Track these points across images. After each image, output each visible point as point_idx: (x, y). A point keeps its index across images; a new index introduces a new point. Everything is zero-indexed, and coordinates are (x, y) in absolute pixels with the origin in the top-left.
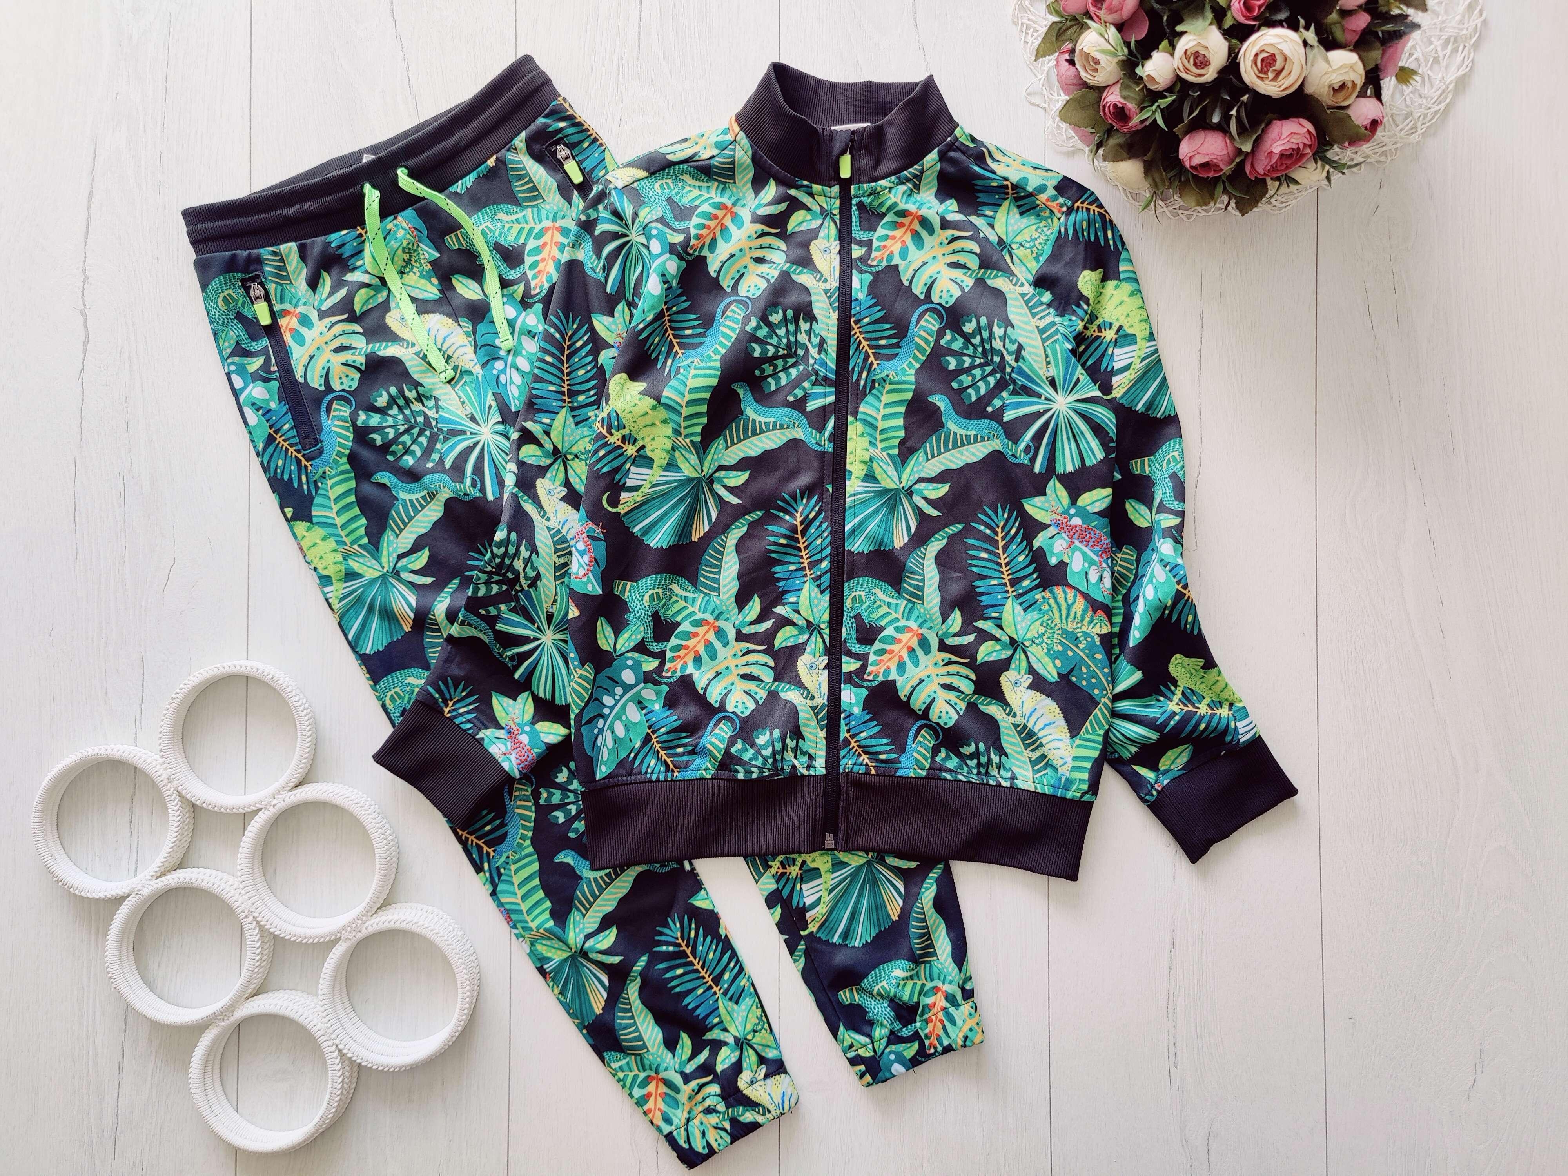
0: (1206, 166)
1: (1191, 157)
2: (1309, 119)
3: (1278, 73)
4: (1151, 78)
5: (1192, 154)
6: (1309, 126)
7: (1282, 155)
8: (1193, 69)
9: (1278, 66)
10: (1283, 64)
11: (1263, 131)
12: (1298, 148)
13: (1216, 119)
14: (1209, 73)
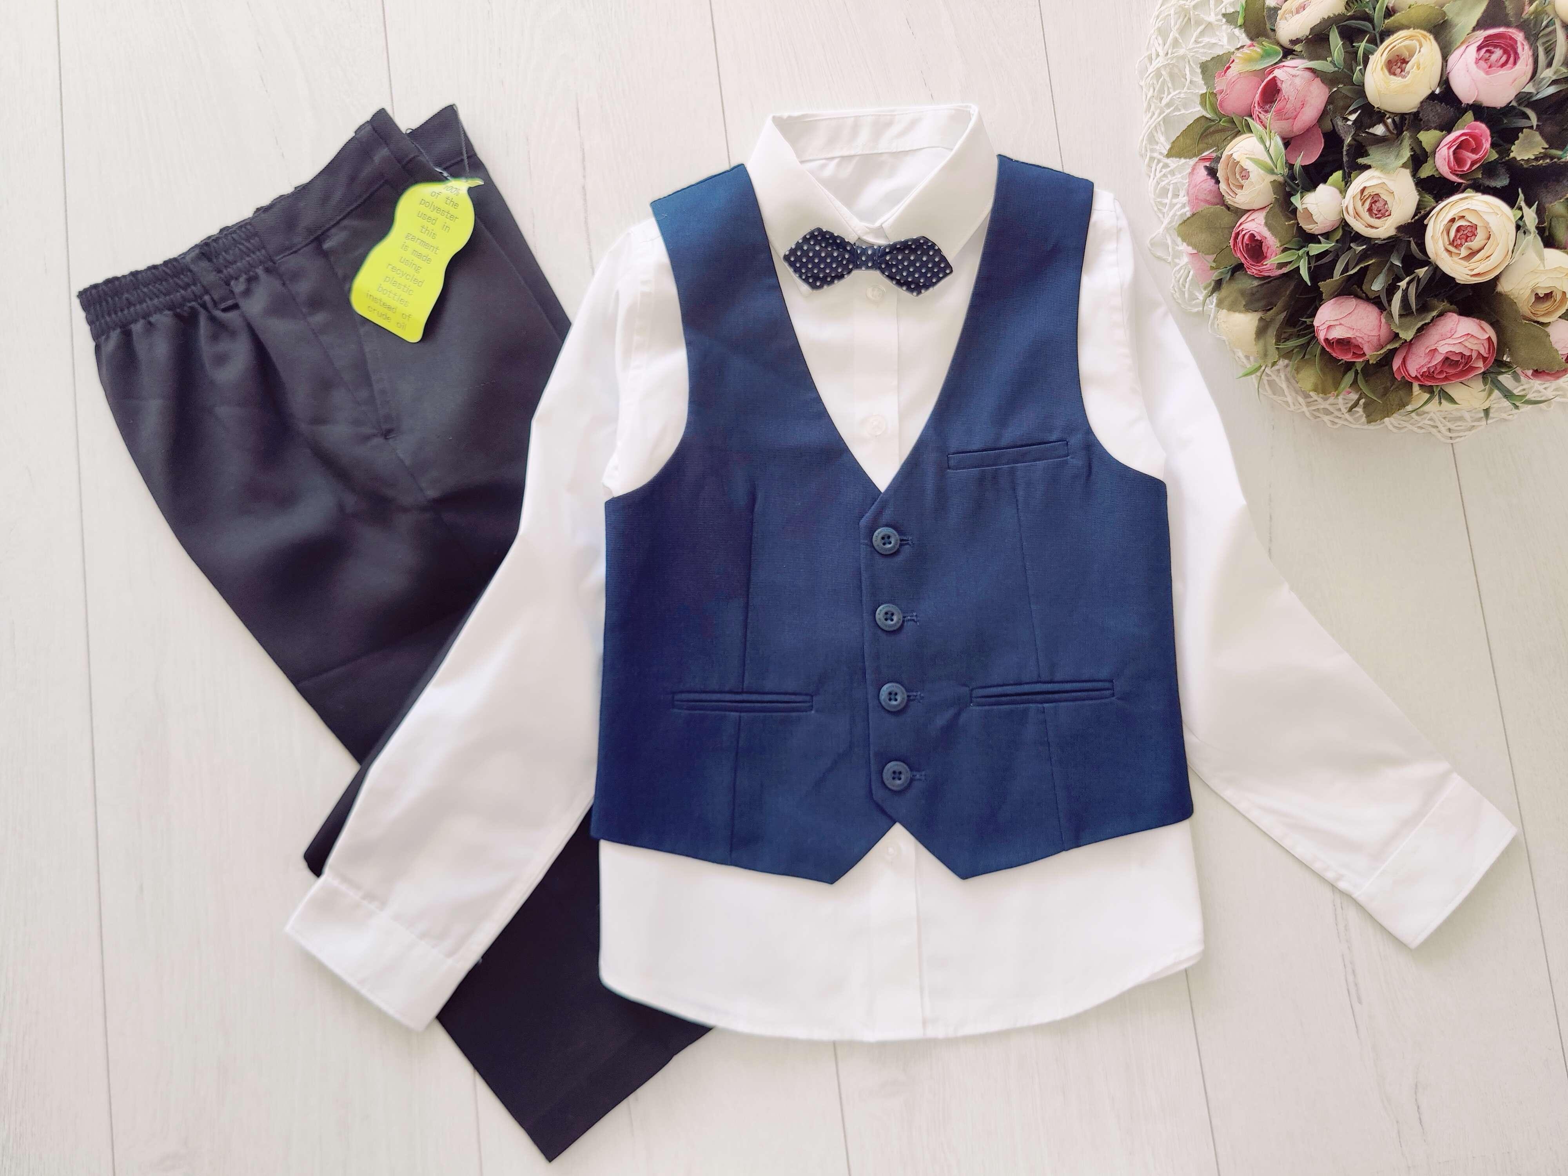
0: (1344, 344)
1: (1329, 327)
2: (1492, 324)
3: (1473, 254)
4: (1309, 215)
5: (1332, 323)
6: (1491, 333)
7: (1447, 360)
8: (1366, 215)
9: (1475, 244)
10: (1483, 242)
11: (1432, 320)
12: (1470, 357)
13: (1377, 286)
14: (1385, 227)
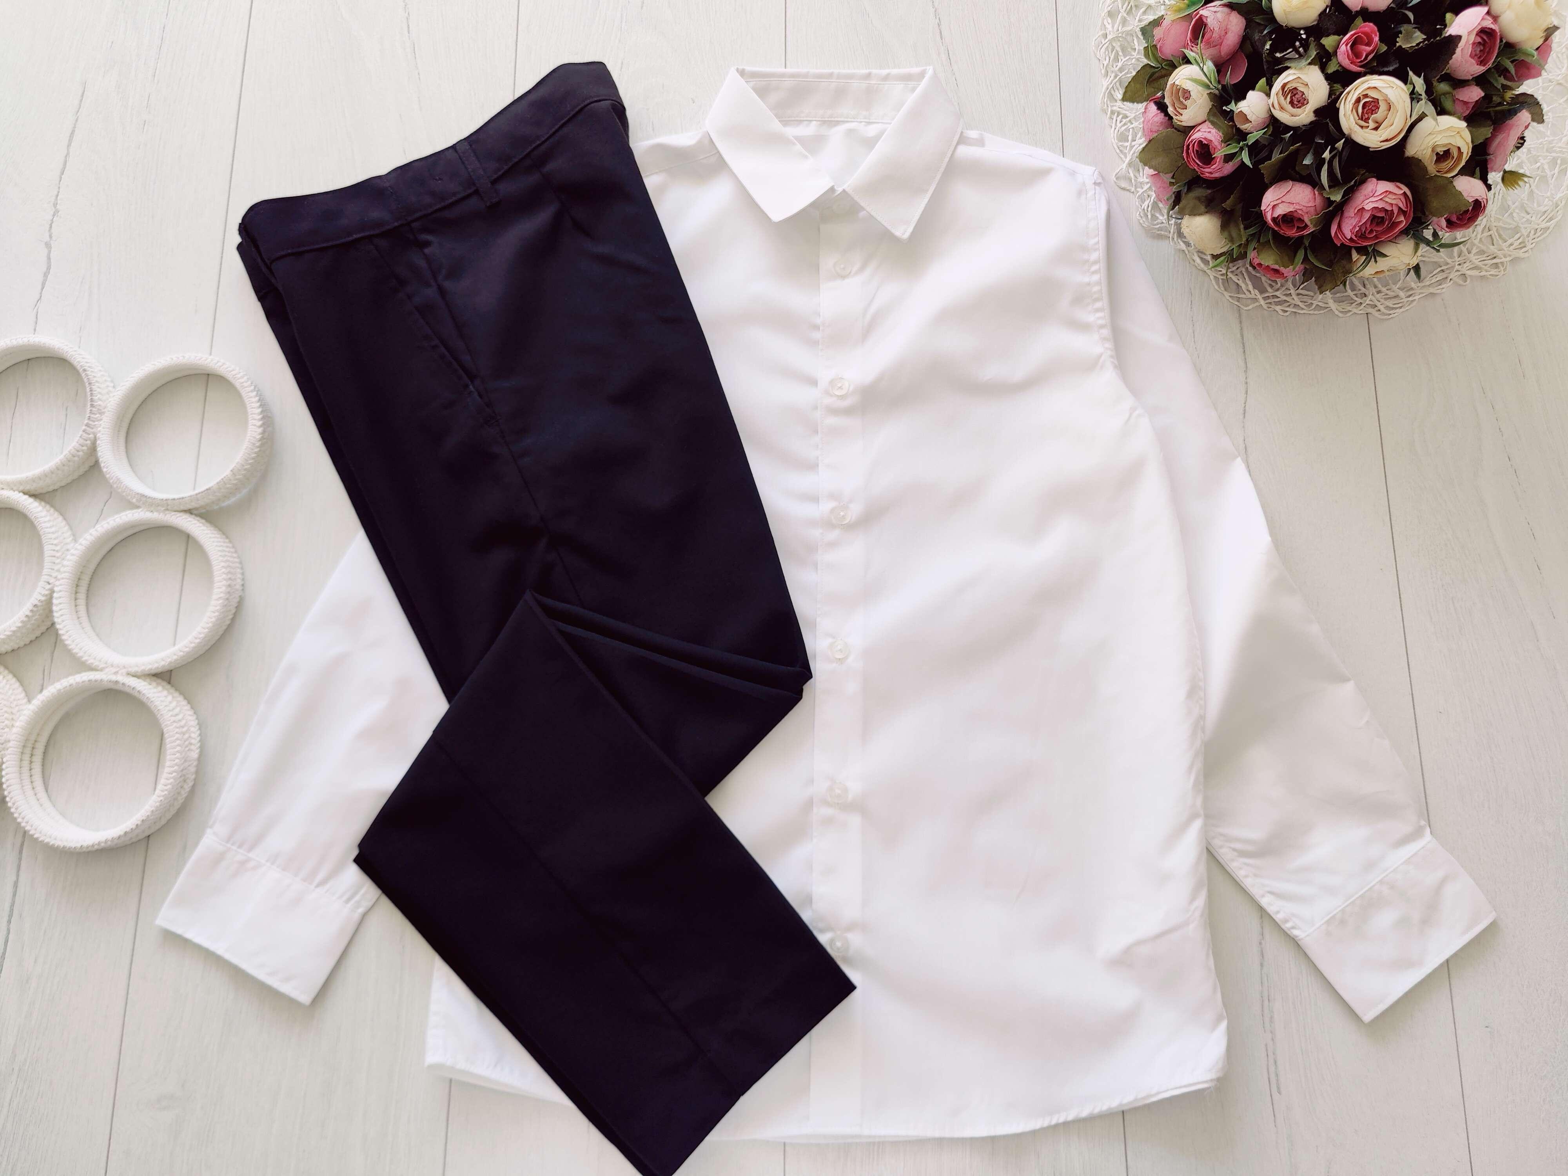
0: (1289, 219)
1: (1274, 207)
2: (1406, 184)
3: (1379, 124)
4: (1245, 118)
5: (1275, 203)
6: (1406, 191)
7: (1374, 218)
8: (1289, 107)
9: (1379, 115)
10: (1386, 113)
11: (1356, 185)
12: (1392, 212)
13: (1306, 165)
14: (1306, 113)
